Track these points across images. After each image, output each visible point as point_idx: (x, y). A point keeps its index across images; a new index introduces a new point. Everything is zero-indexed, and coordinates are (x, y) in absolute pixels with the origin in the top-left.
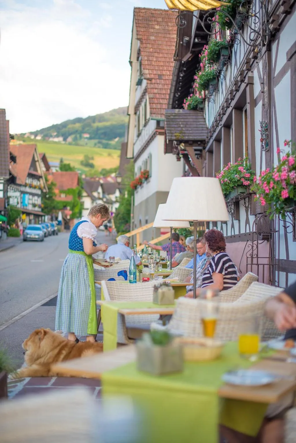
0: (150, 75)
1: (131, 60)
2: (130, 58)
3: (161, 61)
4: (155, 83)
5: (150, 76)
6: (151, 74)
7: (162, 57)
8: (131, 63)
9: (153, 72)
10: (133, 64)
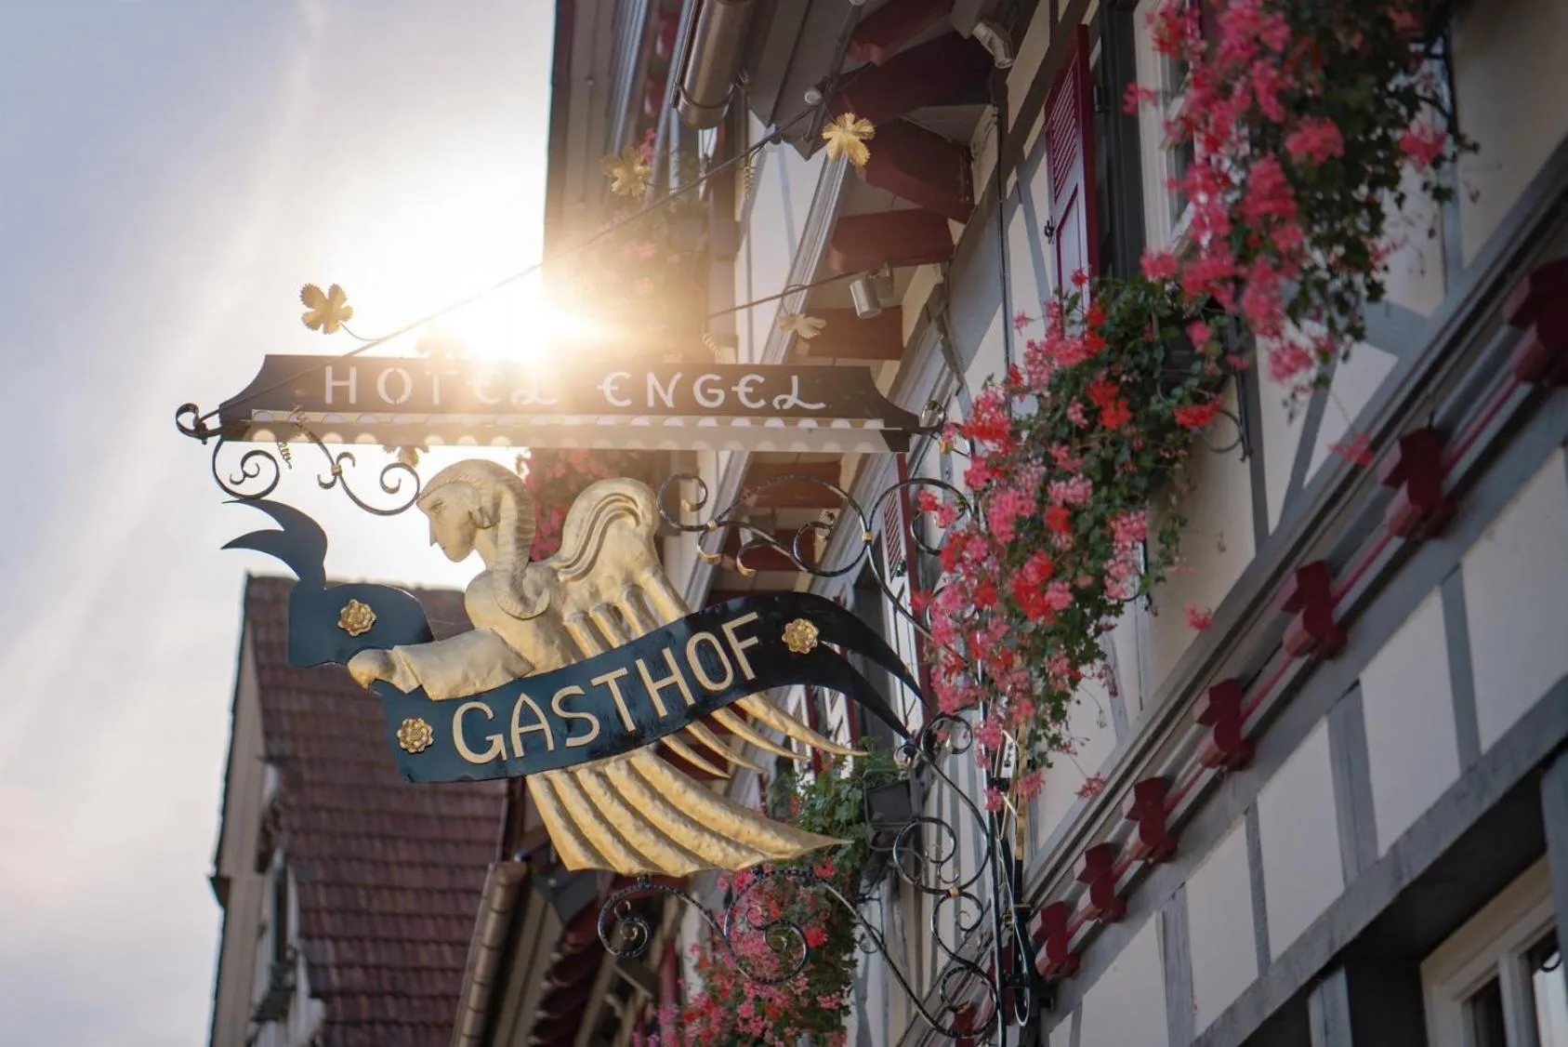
0: (346, 971)
1: (227, 870)
2: (218, 860)
3: (403, 889)
4: (371, 1022)
5: (340, 975)
6: (350, 966)
7: (411, 864)
8: (221, 885)
9: (363, 952)
10: (237, 894)
